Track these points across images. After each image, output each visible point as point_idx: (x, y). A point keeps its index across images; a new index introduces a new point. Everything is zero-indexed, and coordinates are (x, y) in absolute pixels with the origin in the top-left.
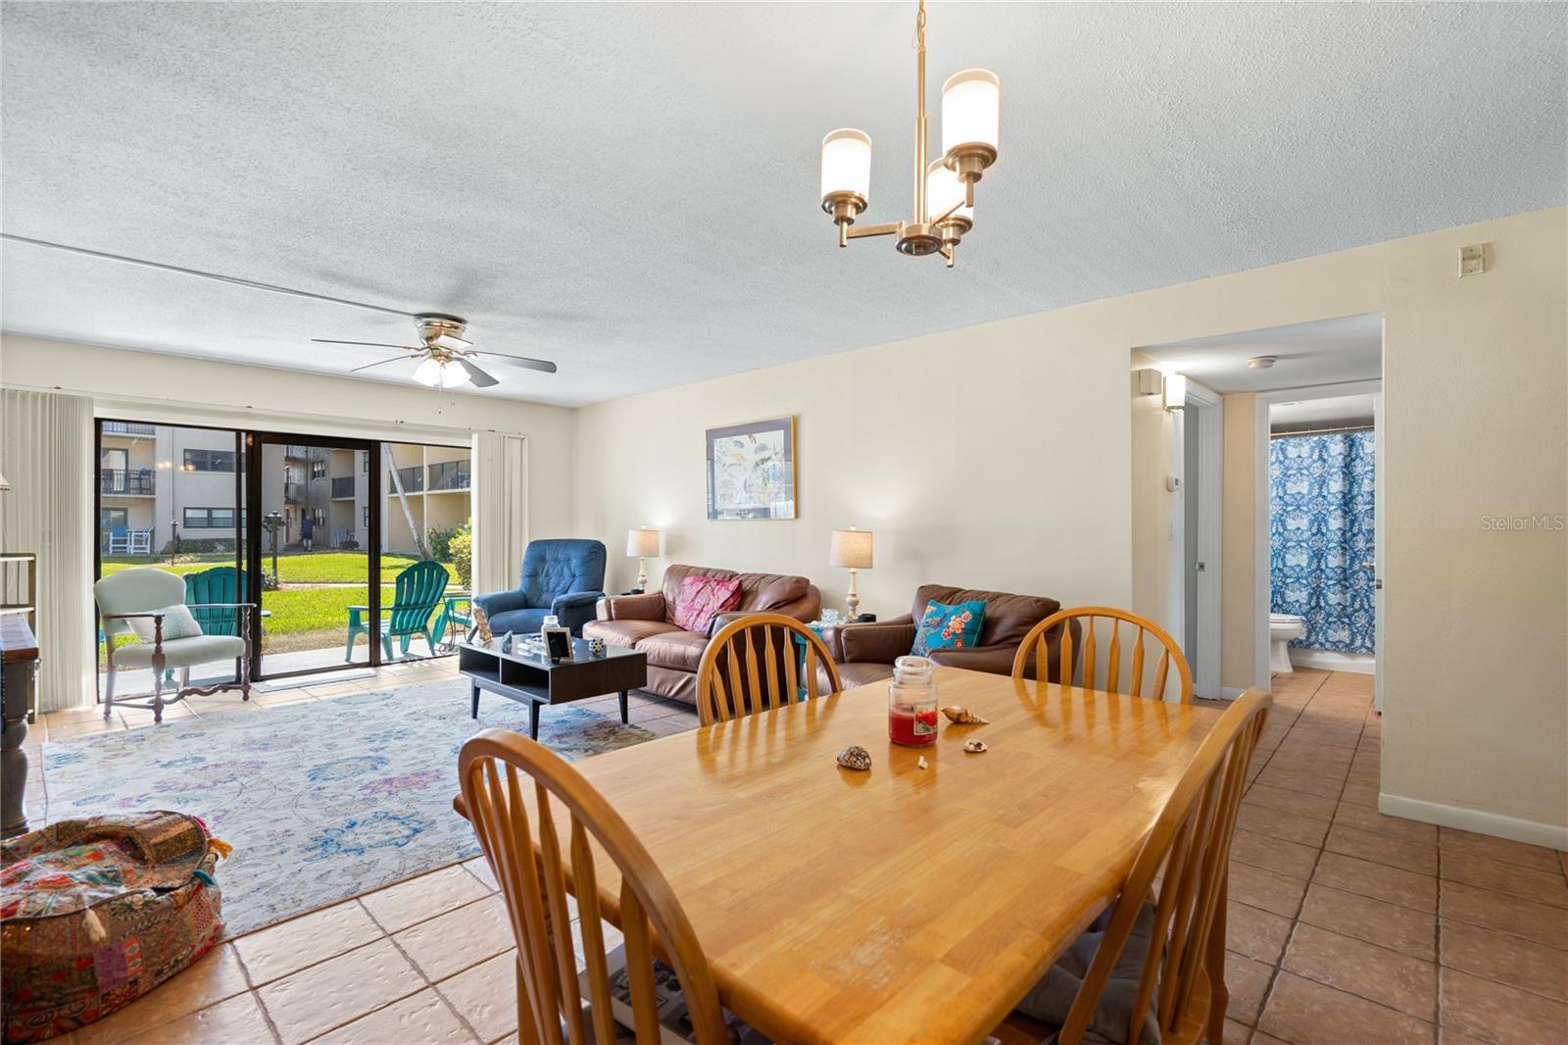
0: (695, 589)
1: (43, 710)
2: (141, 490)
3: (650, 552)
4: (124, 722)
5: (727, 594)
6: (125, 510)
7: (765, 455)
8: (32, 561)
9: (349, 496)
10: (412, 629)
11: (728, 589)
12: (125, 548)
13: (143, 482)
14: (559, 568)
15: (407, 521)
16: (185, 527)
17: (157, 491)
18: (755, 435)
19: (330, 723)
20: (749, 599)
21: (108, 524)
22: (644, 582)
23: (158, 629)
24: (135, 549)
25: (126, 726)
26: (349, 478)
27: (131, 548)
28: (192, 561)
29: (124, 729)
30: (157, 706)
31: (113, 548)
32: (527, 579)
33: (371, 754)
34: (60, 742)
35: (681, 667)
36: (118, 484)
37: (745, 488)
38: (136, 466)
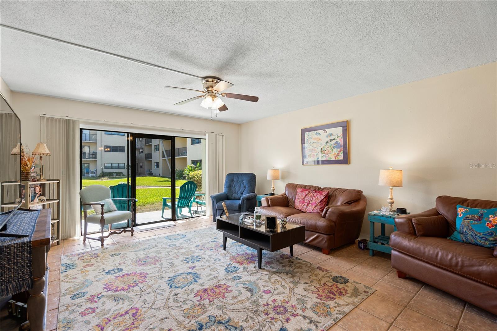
0: (304, 194)
1: (63, 238)
2: (93, 158)
3: (276, 178)
4: (90, 245)
5: (322, 197)
6: (89, 164)
7: (332, 138)
8: (58, 182)
9: (150, 159)
10: (184, 206)
11: (322, 195)
12: (89, 175)
13: (94, 155)
14: (239, 184)
15: (168, 166)
16: (105, 169)
17: (97, 158)
18: (327, 130)
19: (167, 250)
20: (332, 199)
21: (84, 168)
22: (274, 190)
23: (102, 209)
24: (92, 175)
25: (91, 248)
26: (150, 154)
27: (90, 175)
28: (107, 179)
29: (90, 250)
30: (102, 239)
31: (86, 175)
32: (227, 188)
33: (190, 270)
34: (67, 256)
35: (314, 230)
36: (87, 156)
37: (321, 152)
38: (92, 150)
